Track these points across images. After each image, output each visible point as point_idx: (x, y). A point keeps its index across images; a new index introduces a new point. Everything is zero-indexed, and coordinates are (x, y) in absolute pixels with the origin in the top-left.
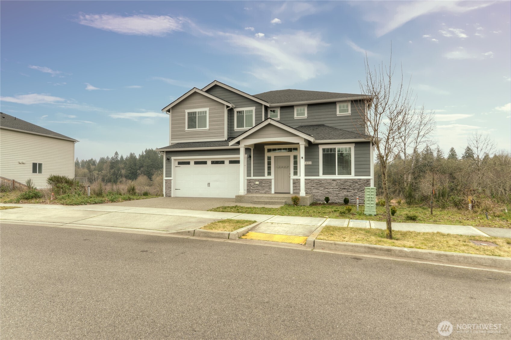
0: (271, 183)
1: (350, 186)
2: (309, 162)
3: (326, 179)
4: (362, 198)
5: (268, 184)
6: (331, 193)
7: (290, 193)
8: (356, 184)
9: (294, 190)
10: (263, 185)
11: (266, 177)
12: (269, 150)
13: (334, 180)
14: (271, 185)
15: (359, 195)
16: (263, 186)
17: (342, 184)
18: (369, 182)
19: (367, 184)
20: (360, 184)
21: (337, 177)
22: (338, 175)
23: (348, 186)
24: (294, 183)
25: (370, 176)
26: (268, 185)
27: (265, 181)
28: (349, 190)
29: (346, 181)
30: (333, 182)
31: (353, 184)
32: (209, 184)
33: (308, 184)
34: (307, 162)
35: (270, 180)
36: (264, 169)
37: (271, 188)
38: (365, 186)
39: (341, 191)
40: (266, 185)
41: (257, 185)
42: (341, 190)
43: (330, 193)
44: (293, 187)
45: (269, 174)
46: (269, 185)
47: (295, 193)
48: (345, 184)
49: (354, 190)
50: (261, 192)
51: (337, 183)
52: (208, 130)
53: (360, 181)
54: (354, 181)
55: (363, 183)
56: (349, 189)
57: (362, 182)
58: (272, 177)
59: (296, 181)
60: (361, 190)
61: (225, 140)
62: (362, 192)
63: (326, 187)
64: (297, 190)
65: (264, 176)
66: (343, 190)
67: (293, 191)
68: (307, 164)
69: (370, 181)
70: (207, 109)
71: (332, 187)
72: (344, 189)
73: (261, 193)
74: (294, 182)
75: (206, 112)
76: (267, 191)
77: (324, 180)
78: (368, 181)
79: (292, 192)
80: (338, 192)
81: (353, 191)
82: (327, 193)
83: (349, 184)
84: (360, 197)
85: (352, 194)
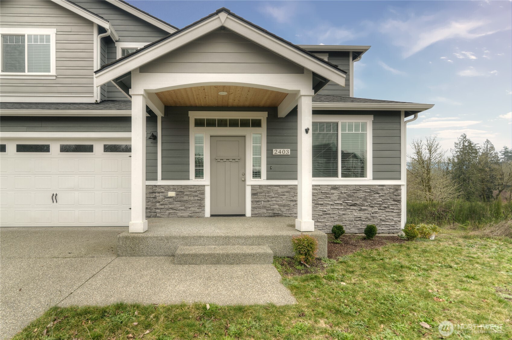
0: (203, 194)
1: (365, 200)
2: (286, 150)
3: (319, 185)
4: (387, 223)
5: (197, 196)
6: (329, 214)
7: (244, 215)
8: (375, 195)
9: (253, 208)
10: (186, 198)
11: (193, 181)
12: (199, 123)
13: (335, 188)
14: (203, 199)
15: (381, 218)
16: (186, 201)
17: (350, 196)
18: (399, 192)
19: (396, 195)
20: (382, 196)
21: (339, 181)
22: (342, 177)
23: (361, 200)
24: (253, 194)
25: (400, 179)
26: (196, 198)
27: (189, 190)
28: (363, 208)
29: (358, 189)
30: (332, 191)
31: (370, 196)
32: (54, 197)
33: (284, 195)
34: (282, 150)
35: (200, 190)
36: (188, 164)
37: (204, 206)
38: (391, 198)
39: (349, 209)
40: (192, 198)
41: (171, 200)
42: (348, 207)
43: (327, 214)
44: (252, 202)
45: (199, 174)
46: (199, 198)
47: (256, 214)
48: (355, 195)
49: (372, 207)
50: (180, 214)
51: (341, 193)
52: (54, 78)
53: (382, 190)
54: (372, 190)
55: (388, 193)
56: (363, 205)
57: (386, 192)
58: (206, 181)
59: (259, 190)
60: (385, 207)
61: (94, 101)
62: (387, 210)
63: (319, 203)
64: (260, 208)
65: (188, 179)
66: (352, 207)
67: (252, 211)
68: (282, 154)
69: (401, 190)
70: (51, 32)
71: (332, 201)
72: (354, 205)
73: (182, 217)
74: (255, 192)
75: (48, 37)
76: (194, 213)
77: (316, 188)
78: (397, 190)
79: (248, 213)
80: (343, 212)
81: (370, 209)
82: (321, 213)
83: (361, 195)
84: (384, 221)
85: (369, 216)
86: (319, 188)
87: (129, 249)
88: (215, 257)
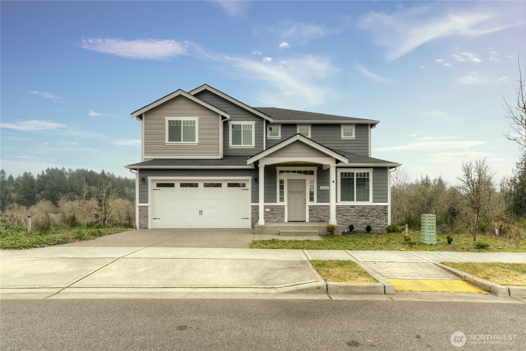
0: (284, 210)
1: (369, 213)
2: (327, 187)
3: (344, 206)
4: (380, 226)
5: (281, 211)
6: (350, 221)
7: (305, 221)
8: (374, 211)
9: (310, 217)
10: (275, 212)
11: (279, 203)
12: (281, 172)
13: (352, 207)
14: (284, 213)
15: (377, 223)
16: (275, 214)
17: (361, 211)
18: (386, 209)
19: (385, 211)
20: (378, 211)
21: (355, 203)
22: (356, 201)
23: (367, 213)
24: (310, 210)
25: (387, 202)
26: (280, 212)
27: (277, 208)
28: (367, 217)
29: (365, 207)
30: (351, 209)
31: (371, 211)
32: (201, 212)
33: (326, 211)
34: (325, 187)
35: (283, 208)
36: (276, 194)
37: (284, 216)
38: (382, 212)
39: (360, 218)
40: (278, 212)
41: (267, 213)
42: (360, 217)
43: (348, 221)
44: (309, 214)
45: (282, 199)
46: (282, 212)
47: (311, 221)
48: (363, 211)
49: (372, 217)
50: (272, 220)
51: (356, 209)
52: (198, 145)
53: (378, 208)
54: (372, 208)
55: (381, 210)
56: (368, 216)
57: (380, 209)
58: (285, 203)
59: (313, 208)
60: (379, 217)
61: (220, 158)
62: (380, 219)
63: (344, 215)
64: (313, 217)
65: (276, 202)
66: (362, 217)
67: (309, 219)
68: (325, 189)
69: (387, 208)
70: (196, 119)
71: (351, 214)
72: (363, 216)
73: (273, 222)
74: (311, 209)
75: (194, 122)
76: (279, 220)
77: (343, 207)
78: (385, 208)
79: (307, 220)
80: (357, 220)
81: (371, 218)
82: (345, 220)
83: (367, 210)
84: (378, 224)
85: (371, 222)
86: (344, 207)
87: (259, 231)
88: (296, 233)
